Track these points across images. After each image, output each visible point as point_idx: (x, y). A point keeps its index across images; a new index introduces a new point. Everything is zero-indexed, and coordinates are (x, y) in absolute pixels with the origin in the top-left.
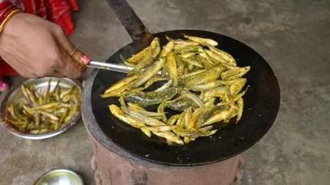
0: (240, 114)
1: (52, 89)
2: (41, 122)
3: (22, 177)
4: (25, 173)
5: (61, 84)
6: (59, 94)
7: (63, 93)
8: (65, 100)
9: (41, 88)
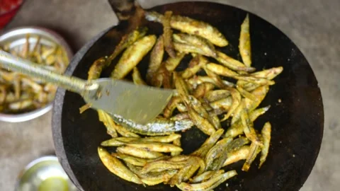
0: (266, 151)
1: (32, 47)
2: (22, 92)
3: (7, 161)
4: (9, 155)
5: (43, 41)
6: (41, 53)
7: (46, 54)
8: (49, 61)
9: (19, 46)
